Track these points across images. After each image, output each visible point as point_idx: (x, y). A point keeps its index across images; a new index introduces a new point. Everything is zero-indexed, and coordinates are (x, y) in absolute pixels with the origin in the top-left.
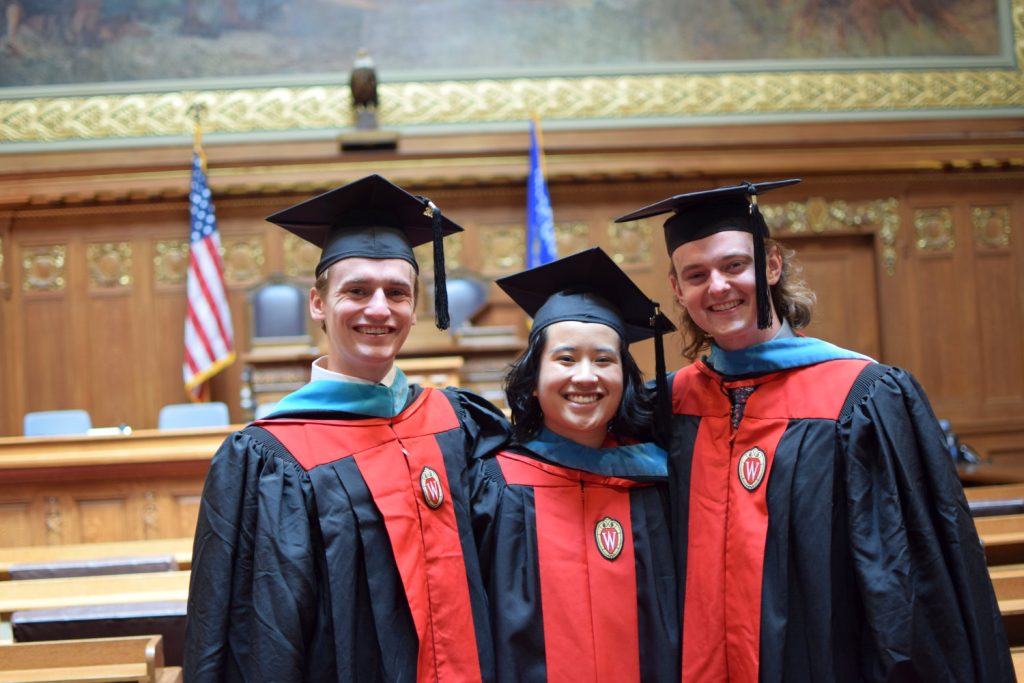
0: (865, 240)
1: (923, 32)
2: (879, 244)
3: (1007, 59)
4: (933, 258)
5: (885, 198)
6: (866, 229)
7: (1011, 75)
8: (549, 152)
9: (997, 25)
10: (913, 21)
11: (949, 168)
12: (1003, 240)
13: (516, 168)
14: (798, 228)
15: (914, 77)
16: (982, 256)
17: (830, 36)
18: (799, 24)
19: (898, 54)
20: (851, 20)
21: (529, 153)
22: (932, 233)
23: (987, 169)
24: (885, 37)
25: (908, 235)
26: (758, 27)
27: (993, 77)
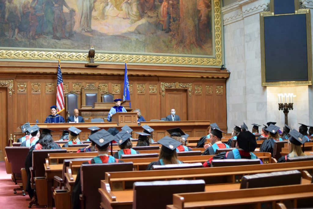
0: (186, 91)
1: (198, 50)
2: (188, 92)
3: (214, 56)
4: (198, 95)
5: (190, 83)
6: (186, 89)
7: (214, 59)
8: (129, 70)
9: (212, 49)
10: (197, 47)
11: (202, 77)
12: (211, 92)
13: (122, 73)
14: (173, 88)
15: (196, 59)
16: (207, 95)
17: (181, 49)
18: (175, 46)
19: (193, 54)
20: (185, 46)
21: (124, 70)
22: (198, 90)
23: (209, 78)
24: (191, 50)
25: (194, 90)
26: (167, 47)
27: (211, 59)
